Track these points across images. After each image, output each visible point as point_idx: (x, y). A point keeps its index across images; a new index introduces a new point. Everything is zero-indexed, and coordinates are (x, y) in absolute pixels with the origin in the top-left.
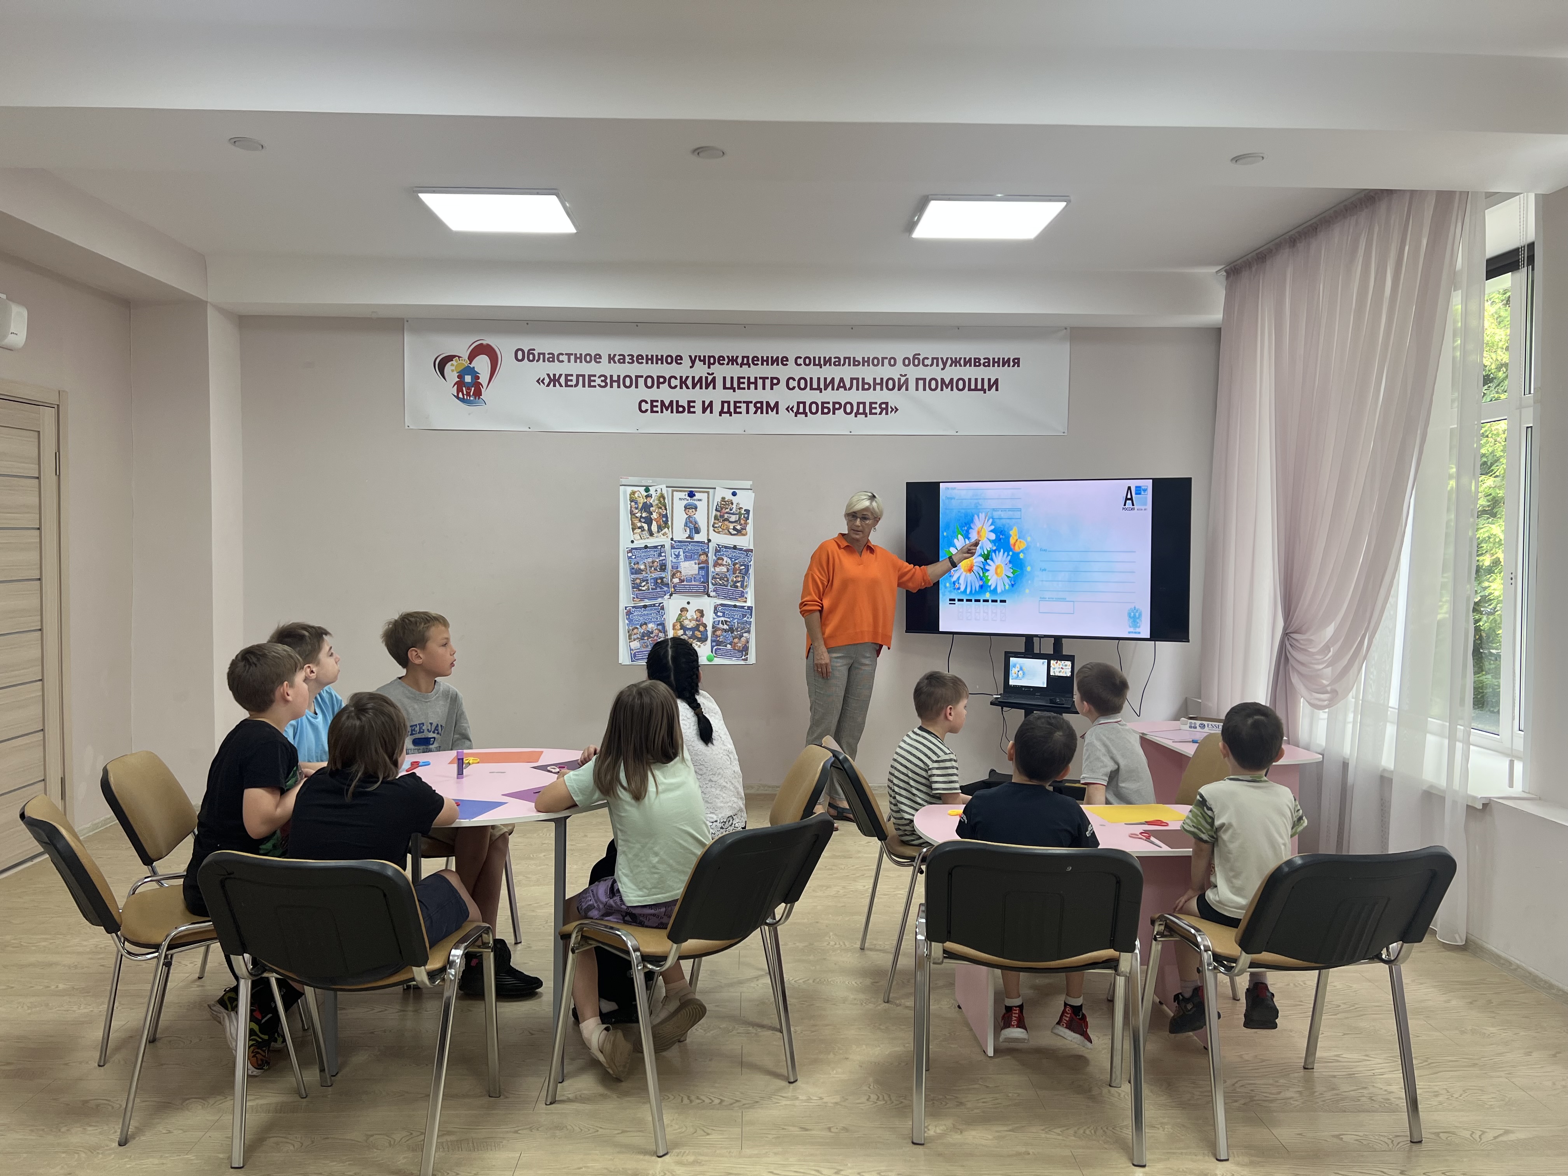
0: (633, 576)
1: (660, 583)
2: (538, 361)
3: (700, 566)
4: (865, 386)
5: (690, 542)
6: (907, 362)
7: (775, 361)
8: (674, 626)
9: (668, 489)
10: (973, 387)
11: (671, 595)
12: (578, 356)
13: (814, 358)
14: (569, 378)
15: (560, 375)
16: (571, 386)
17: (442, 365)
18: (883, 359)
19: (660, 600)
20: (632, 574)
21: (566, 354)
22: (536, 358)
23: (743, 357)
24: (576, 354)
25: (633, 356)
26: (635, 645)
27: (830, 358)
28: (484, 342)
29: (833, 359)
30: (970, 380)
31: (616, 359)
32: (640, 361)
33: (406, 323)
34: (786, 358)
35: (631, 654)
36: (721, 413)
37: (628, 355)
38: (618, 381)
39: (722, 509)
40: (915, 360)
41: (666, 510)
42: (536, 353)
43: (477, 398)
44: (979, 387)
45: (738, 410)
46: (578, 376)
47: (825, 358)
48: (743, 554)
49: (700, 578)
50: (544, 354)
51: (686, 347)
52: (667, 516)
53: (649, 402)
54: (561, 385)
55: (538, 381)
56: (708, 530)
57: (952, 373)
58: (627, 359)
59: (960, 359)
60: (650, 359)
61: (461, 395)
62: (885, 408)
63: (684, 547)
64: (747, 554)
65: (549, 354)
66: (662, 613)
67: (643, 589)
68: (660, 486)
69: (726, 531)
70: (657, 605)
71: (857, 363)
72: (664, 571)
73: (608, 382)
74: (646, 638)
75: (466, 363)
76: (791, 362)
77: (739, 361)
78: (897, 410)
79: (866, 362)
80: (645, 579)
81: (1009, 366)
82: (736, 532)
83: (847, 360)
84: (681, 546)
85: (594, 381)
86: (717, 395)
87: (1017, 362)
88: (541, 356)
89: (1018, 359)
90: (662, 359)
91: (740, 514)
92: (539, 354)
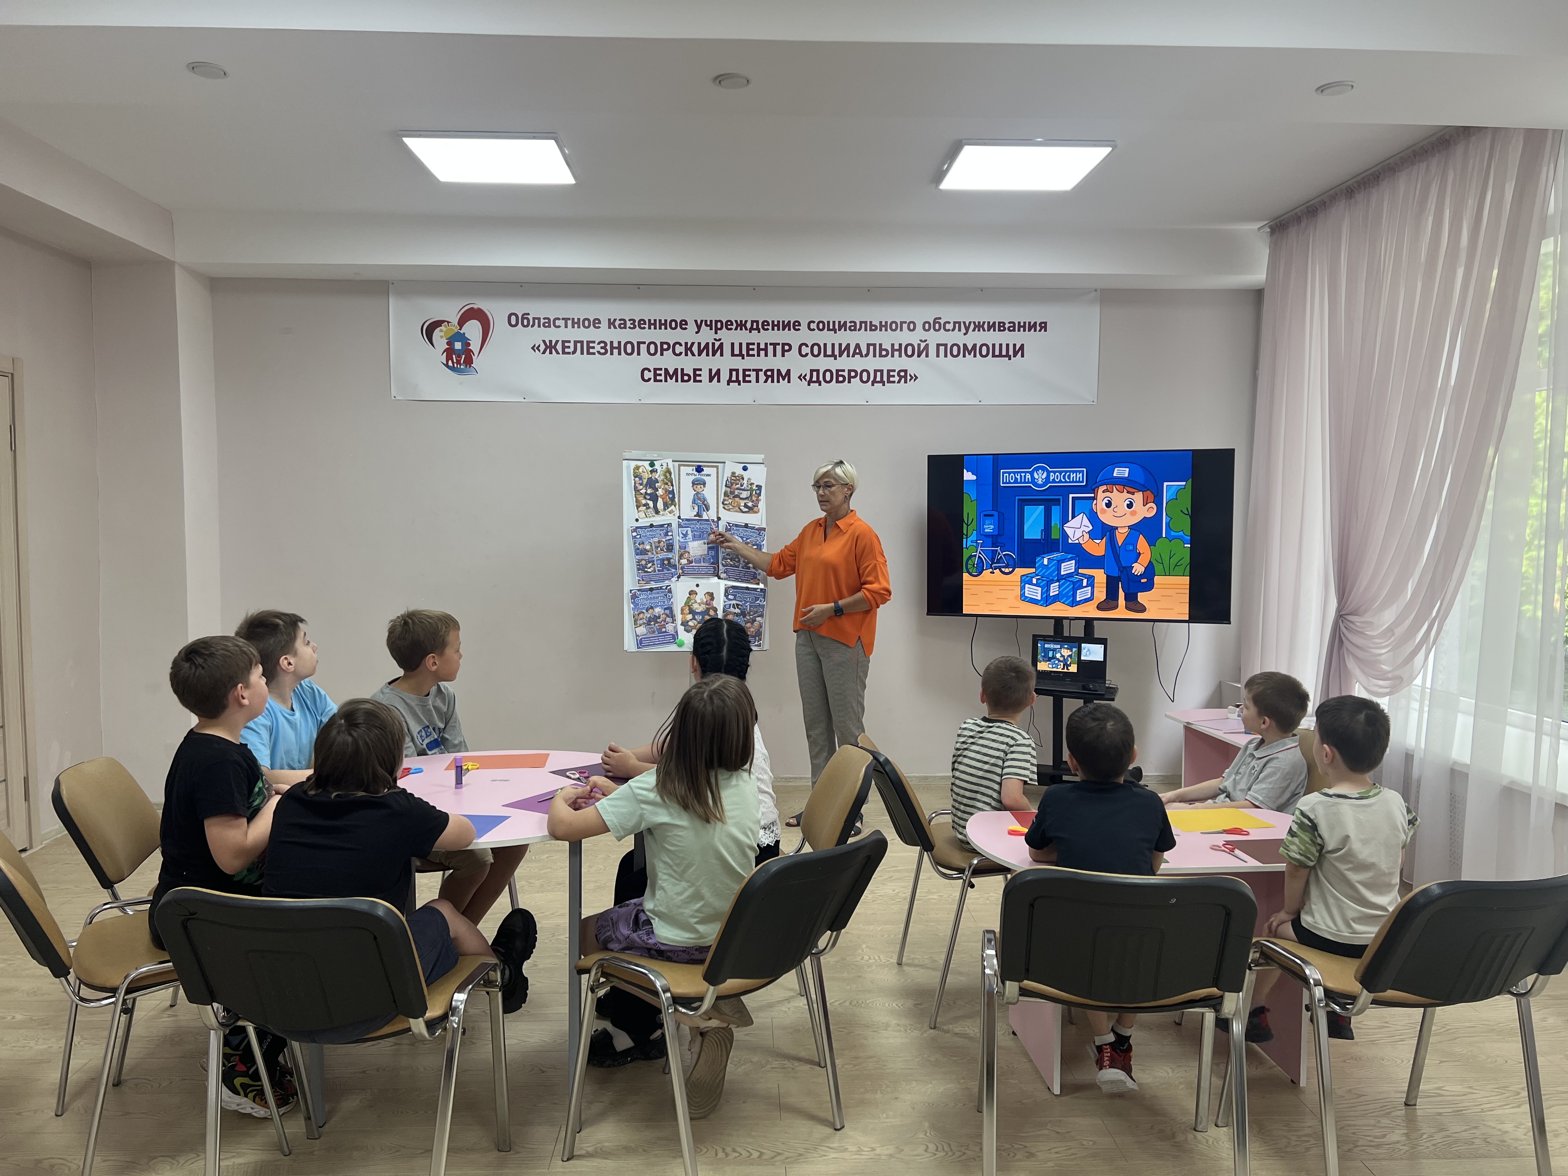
0: (638, 557)
1: (667, 565)
2: (532, 326)
3: (709, 546)
4: (881, 352)
5: (698, 521)
6: (927, 325)
7: (786, 326)
8: (682, 610)
9: (674, 463)
10: (997, 353)
11: (679, 577)
12: (576, 321)
13: (829, 322)
14: (566, 344)
15: (557, 342)
16: (569, 353)
17: (429, 331)
18: (902, 323)
19: (667, 583)
20: (637, 554)
21: (563, 319)
22: (531, 323)
23: (753, 322)
24: (573, 319)
25: (634, 321)
26: (642, 630)
27: (845, 322)
28: (475, 307)
29: (848, 323)
30: (994, 345)
31: (617, 323)
32: (642, 326)
33: (391, 286)
34: (798, 322)
35: (637, 640)
36: (729, 381)
37: (630, 320)
38: (619, 348)
39: (732, 485)
40: (937, 325)
41: (673, 486)
42: (530, 317)
43: (468, 366)
44: (1004, 353)
45: (747, 379)
46: (576, 342)
47: (839, 322)
48: (754, 532)
49: (710, 559)
50: (539, 319)
51: (692, 312)
52: (674, 492)
53: (652, 371)
54: (558, 353)
55: (533, 348)
56: (718, 508)
57: (975, 338)
58: (629, 324)
59: (984, 323)
60: (653, 324)
61: (450, 363)
62: (904, 376)
63: (692, 526)
64: (760, 533)
65: (544, 319)
66: (669, 596)
67: (649, 570)
68: (667, 461)
69: (737, 508)
70: (664, 588)
71: (873, 328)
72: (671, 552)
73: (608, 348)
74: (652, 623)
75: (456, 329)
76: (804, 326)
77: (749, 325)
78: (916, 378)
79: (883, 326)
80: (650, 560)
81: (1035, 330)
82: (747, 510)
83: (863, 325)
84: (688, 524)
85: (593, 348)
86: (725, 363)
87: (1044, 326)
88: (536, 321)
89: (1045, 323)
90: (665, 324)
91: (751, 490)
92: (534, 319)
